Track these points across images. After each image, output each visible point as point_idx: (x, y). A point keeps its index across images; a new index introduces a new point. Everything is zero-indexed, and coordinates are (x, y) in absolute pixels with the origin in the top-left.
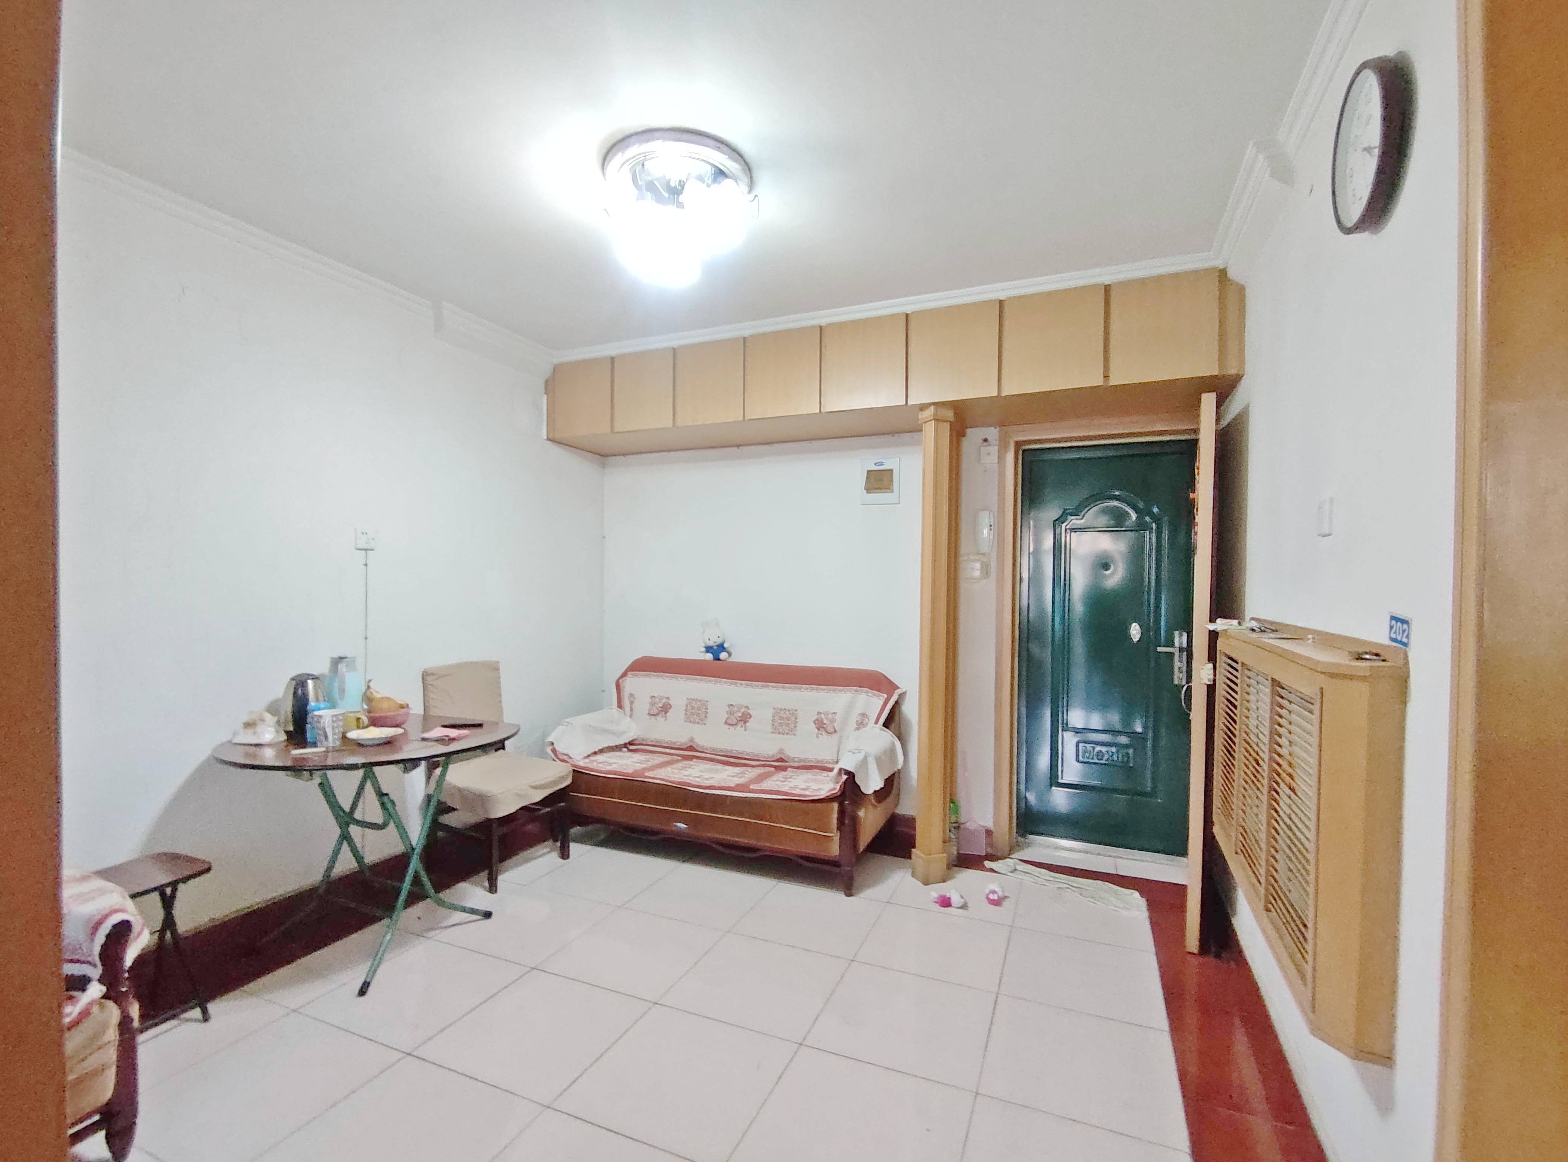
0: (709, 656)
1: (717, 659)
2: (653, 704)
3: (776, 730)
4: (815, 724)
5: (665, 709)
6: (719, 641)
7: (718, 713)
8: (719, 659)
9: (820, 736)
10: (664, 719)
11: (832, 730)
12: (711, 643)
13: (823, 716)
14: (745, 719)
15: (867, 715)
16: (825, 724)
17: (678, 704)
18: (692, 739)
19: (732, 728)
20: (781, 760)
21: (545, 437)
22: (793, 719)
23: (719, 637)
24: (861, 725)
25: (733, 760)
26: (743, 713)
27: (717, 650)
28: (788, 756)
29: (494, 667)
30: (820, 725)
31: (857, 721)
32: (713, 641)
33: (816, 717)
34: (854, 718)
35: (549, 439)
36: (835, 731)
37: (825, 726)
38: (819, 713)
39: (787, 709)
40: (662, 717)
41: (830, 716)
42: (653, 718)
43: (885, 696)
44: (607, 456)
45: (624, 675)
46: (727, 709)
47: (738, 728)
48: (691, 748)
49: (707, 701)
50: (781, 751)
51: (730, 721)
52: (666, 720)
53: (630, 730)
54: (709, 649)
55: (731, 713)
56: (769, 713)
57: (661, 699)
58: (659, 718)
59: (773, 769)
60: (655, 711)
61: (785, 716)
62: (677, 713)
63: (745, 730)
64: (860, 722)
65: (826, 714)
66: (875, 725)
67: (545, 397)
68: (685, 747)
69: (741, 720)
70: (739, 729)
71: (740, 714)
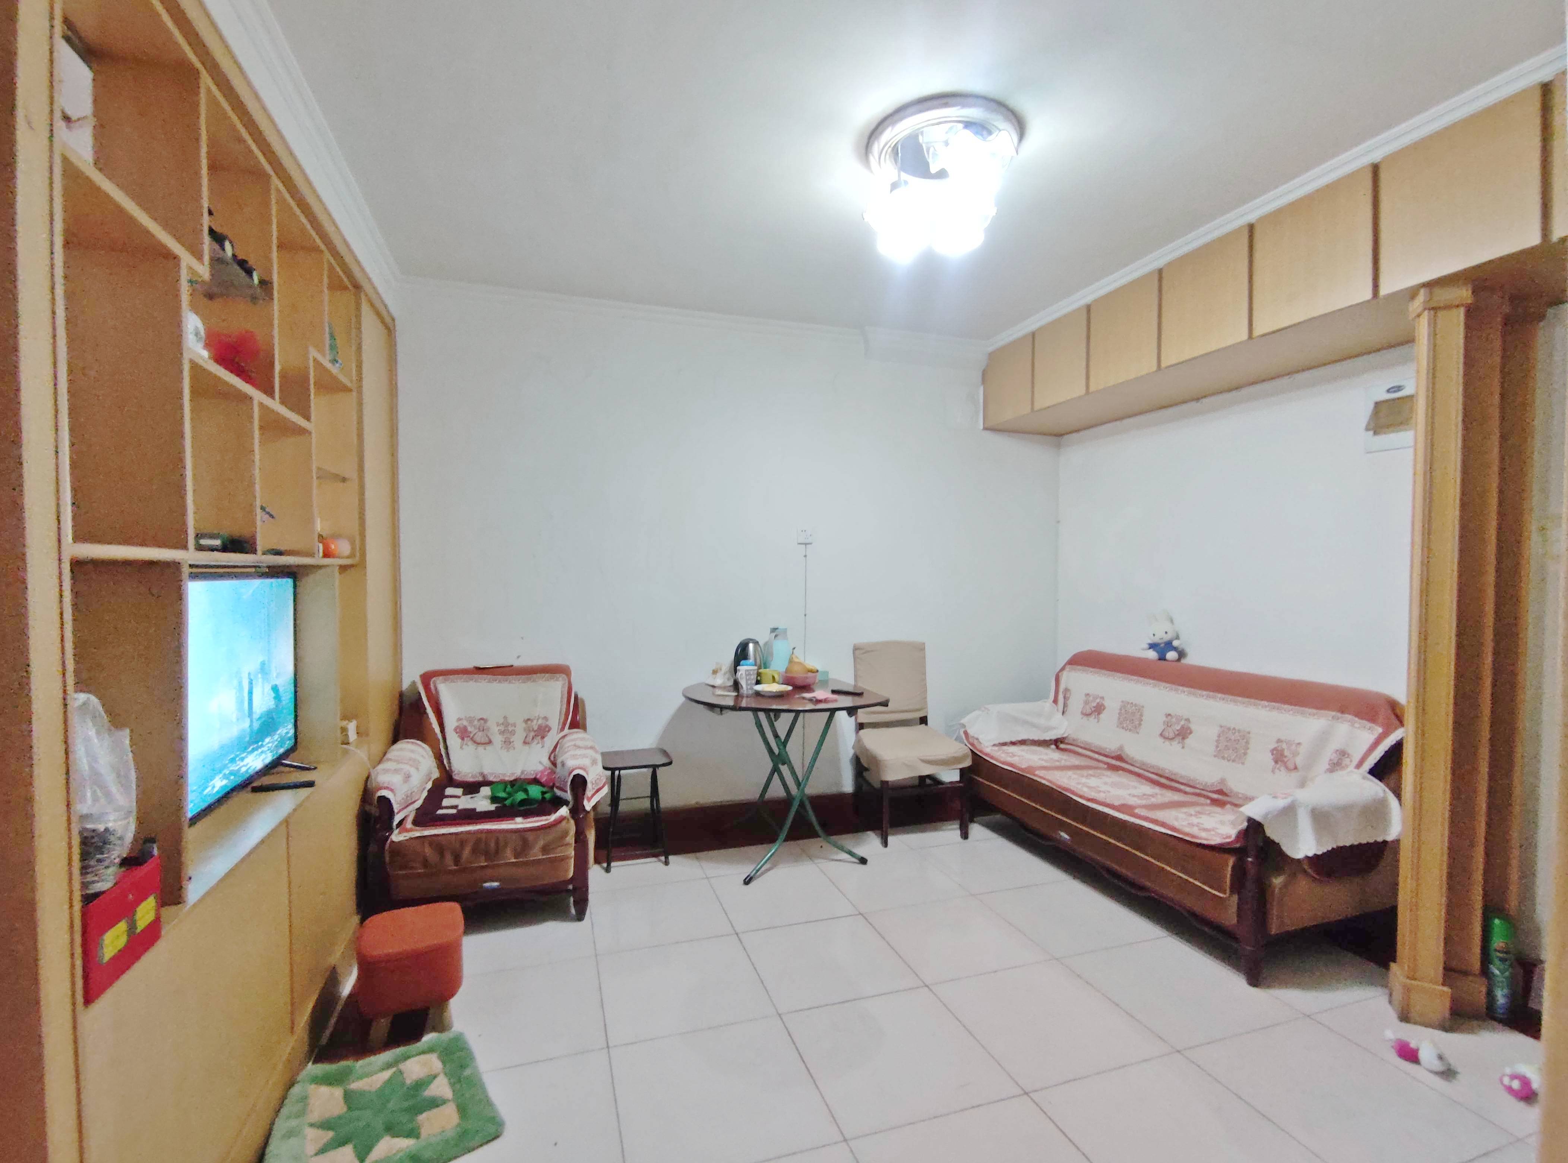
0: (1152, 655)
1: (1162, 658)
2: (1086, 703)
3: (1219, 754)
4: (1272, 754)
5: (1099, 709)
6: (1167, 638)
7: (1153, 722)
8: (1165, 660)
9: (1277, 771)
10: (1096, 720)
11: (1291, 766)
12: (1156, 640)
13: (1284, 746)
14: (1183, 734)
15: (1348, 755)
16: (1285, 757)
17: (1112, 706)
18: (1121, 748)
19: (1167, 743)
20: (1220, 792)
21: (982, 427)
22: (1244, 744)
23: (1166, 633)
24: (1336, 766)
25: (1163, 781)
26: (1183, 727)
27: (1162, 648)
28: (1231, 791)
29: (920, 648)
30: (1279, 757)
31: (1330, 760)
32: (1160, 636)
33: (1274, 745)
34: (1328, 754)
35: (985, 429)
36: (1296, 768)
37: (1286, 760)
38: (1279, 741)
39: (1237, 728)
40: (1095, 718)
41: (1293, 747)
42: (1085, 718)
43: (1380, 730)
44: (1060, 435)
45: (1063, 669)
46: (1165, 719)
47: (1175, 743)
48: (1119, 758)
49: (1143, 707)
50: (1223, 781)
51: (1166, 734)
52: (1098, 722)
53: (1060, 727)
54: (1152, 646)
55: (1168, 725)
56: (1213, 732)
57: (1095, 698)
58: (1092, 718)
59: (1208, 801)
60: (1089, 711)
61: (1233, 738)
62: (1109, 716)
63: (1183, 747)
64: (1335, 762)
65: (1289, 743)
66: (1356, 770)
67: (982, 388)
68: (1113, 755)
69: (1178, 735)
70: (1175, 746)
71: (1178, 727)
